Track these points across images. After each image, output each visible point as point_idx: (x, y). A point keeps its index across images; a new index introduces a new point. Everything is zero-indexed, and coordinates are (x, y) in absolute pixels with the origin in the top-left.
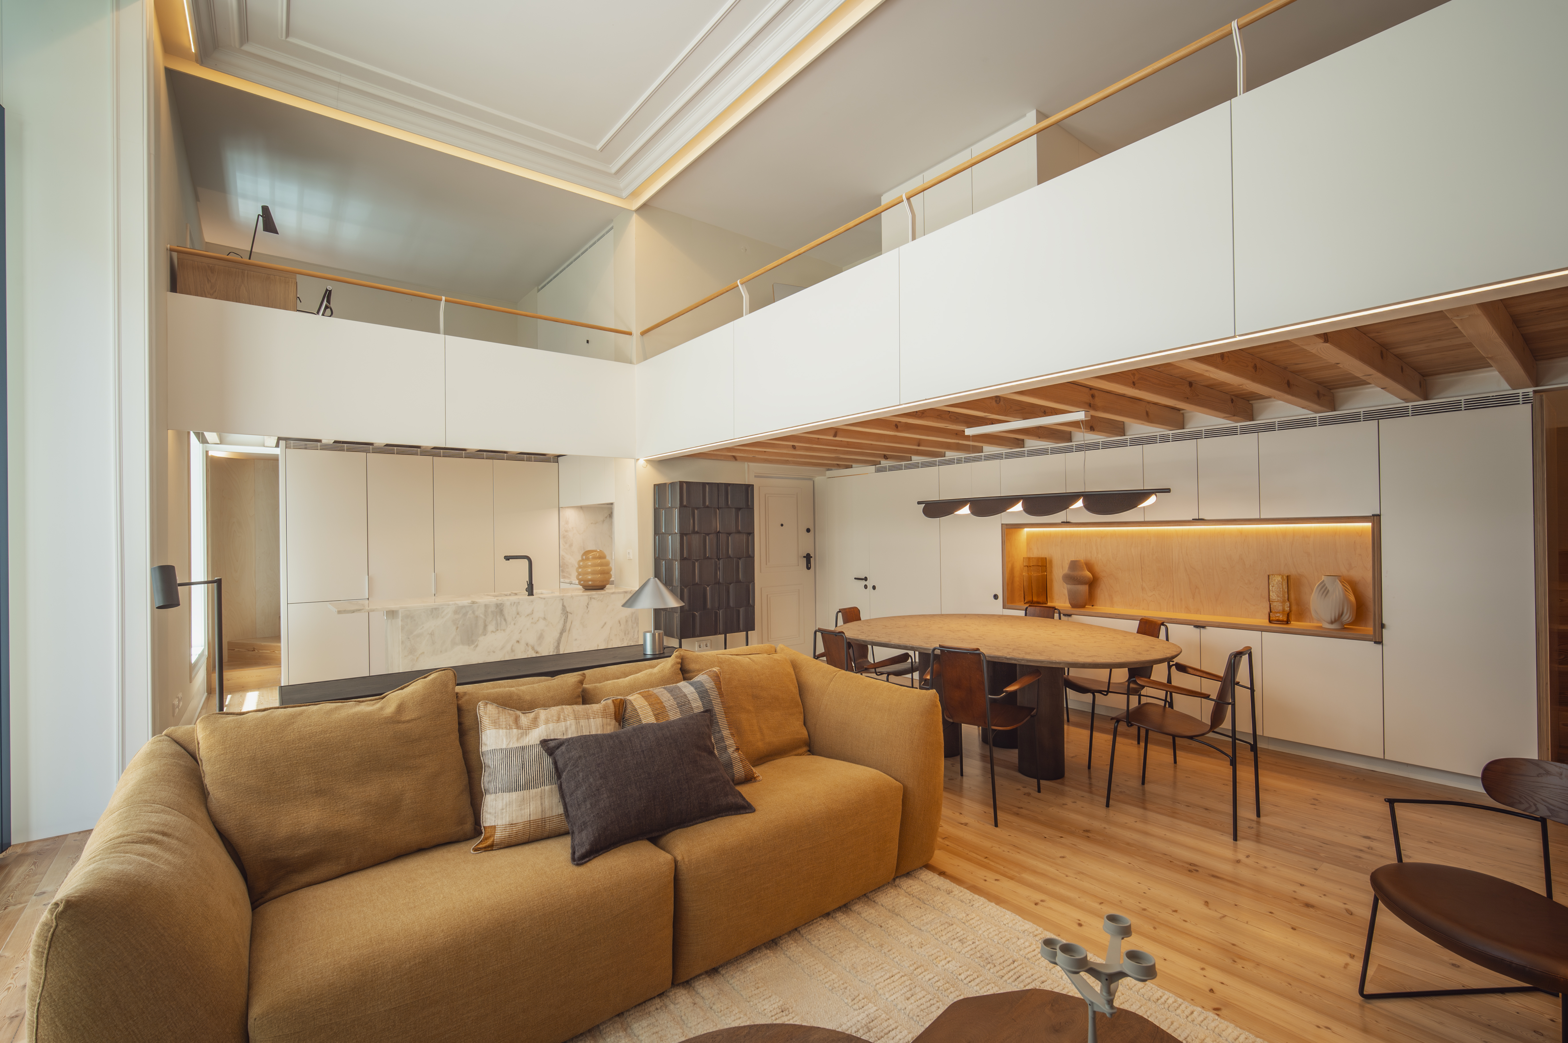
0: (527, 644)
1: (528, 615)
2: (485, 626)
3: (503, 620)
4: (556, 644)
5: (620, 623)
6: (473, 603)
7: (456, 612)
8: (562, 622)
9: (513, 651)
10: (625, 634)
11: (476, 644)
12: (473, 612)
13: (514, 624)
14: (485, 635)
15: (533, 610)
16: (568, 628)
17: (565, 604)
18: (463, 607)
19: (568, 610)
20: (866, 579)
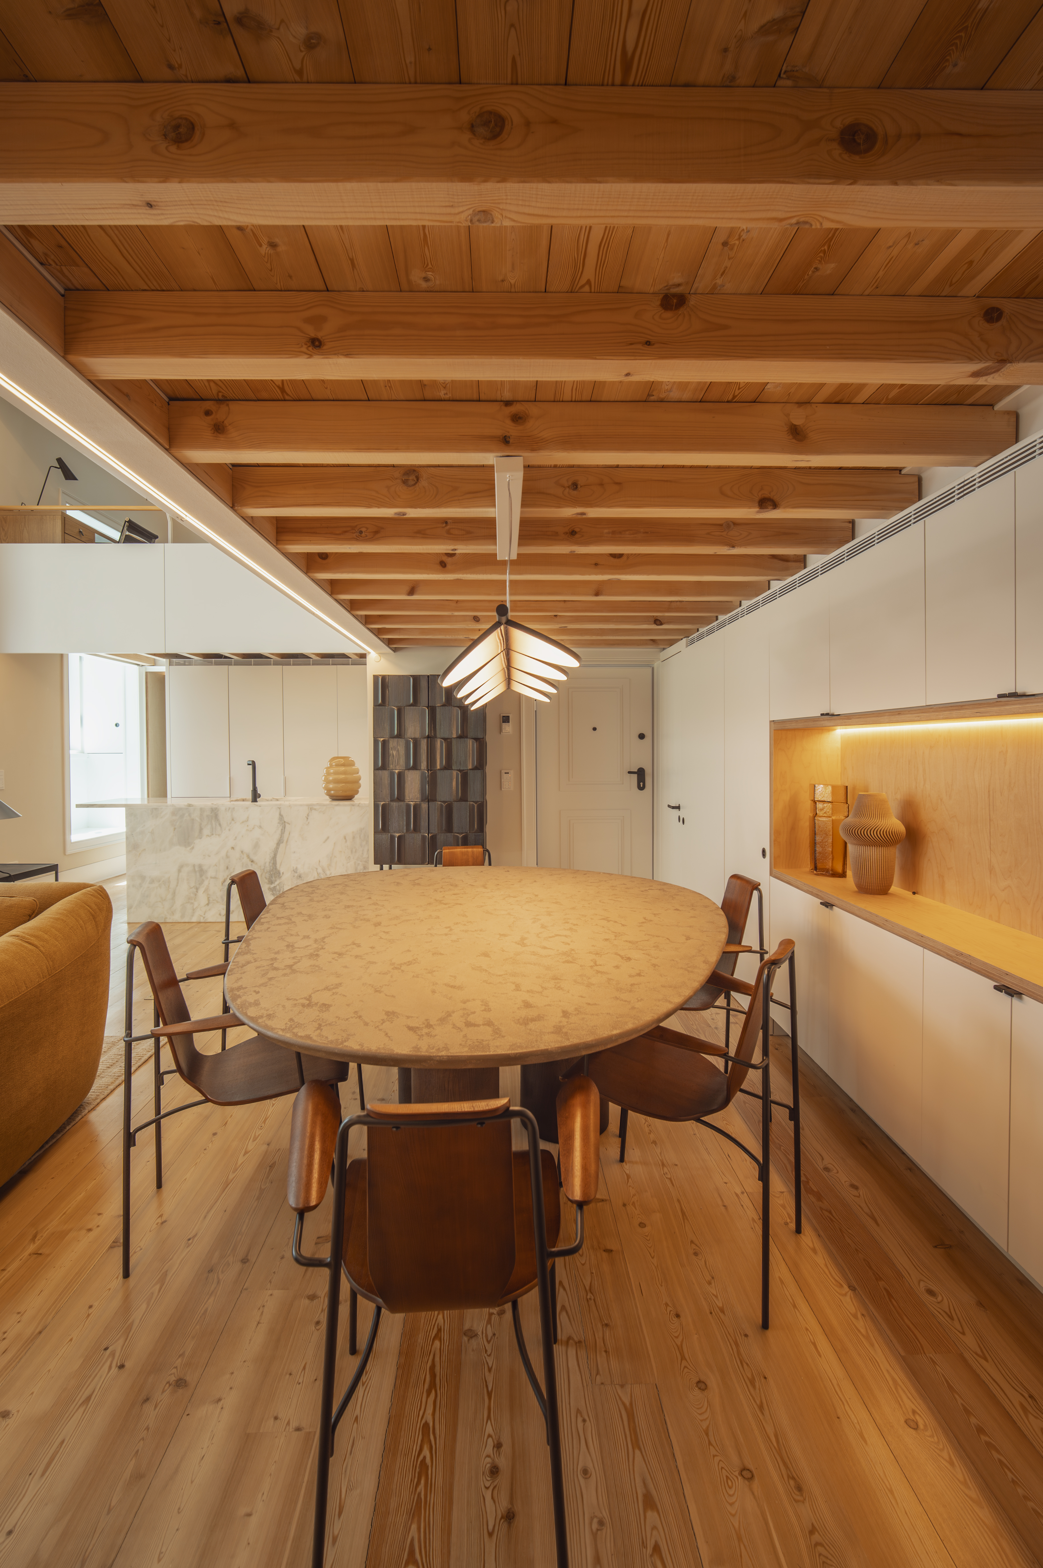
0: (242, 852)
1: (243, 822)
2: (201, 830)
3: (217, 825)
4: (272, 855)
5: (345, 839)
6: (190, 805)
7: (174, 813)
8: (279, 832)
9: (227, 857)
10: (352, 852)
11: (192, 846)
12: (190, 815)
13: (229, 830)
14: (201, 838)
15: (248, 818)
16: (285, 839)
17: (282, 813)
18: (180, 809)
19: (286, 819)
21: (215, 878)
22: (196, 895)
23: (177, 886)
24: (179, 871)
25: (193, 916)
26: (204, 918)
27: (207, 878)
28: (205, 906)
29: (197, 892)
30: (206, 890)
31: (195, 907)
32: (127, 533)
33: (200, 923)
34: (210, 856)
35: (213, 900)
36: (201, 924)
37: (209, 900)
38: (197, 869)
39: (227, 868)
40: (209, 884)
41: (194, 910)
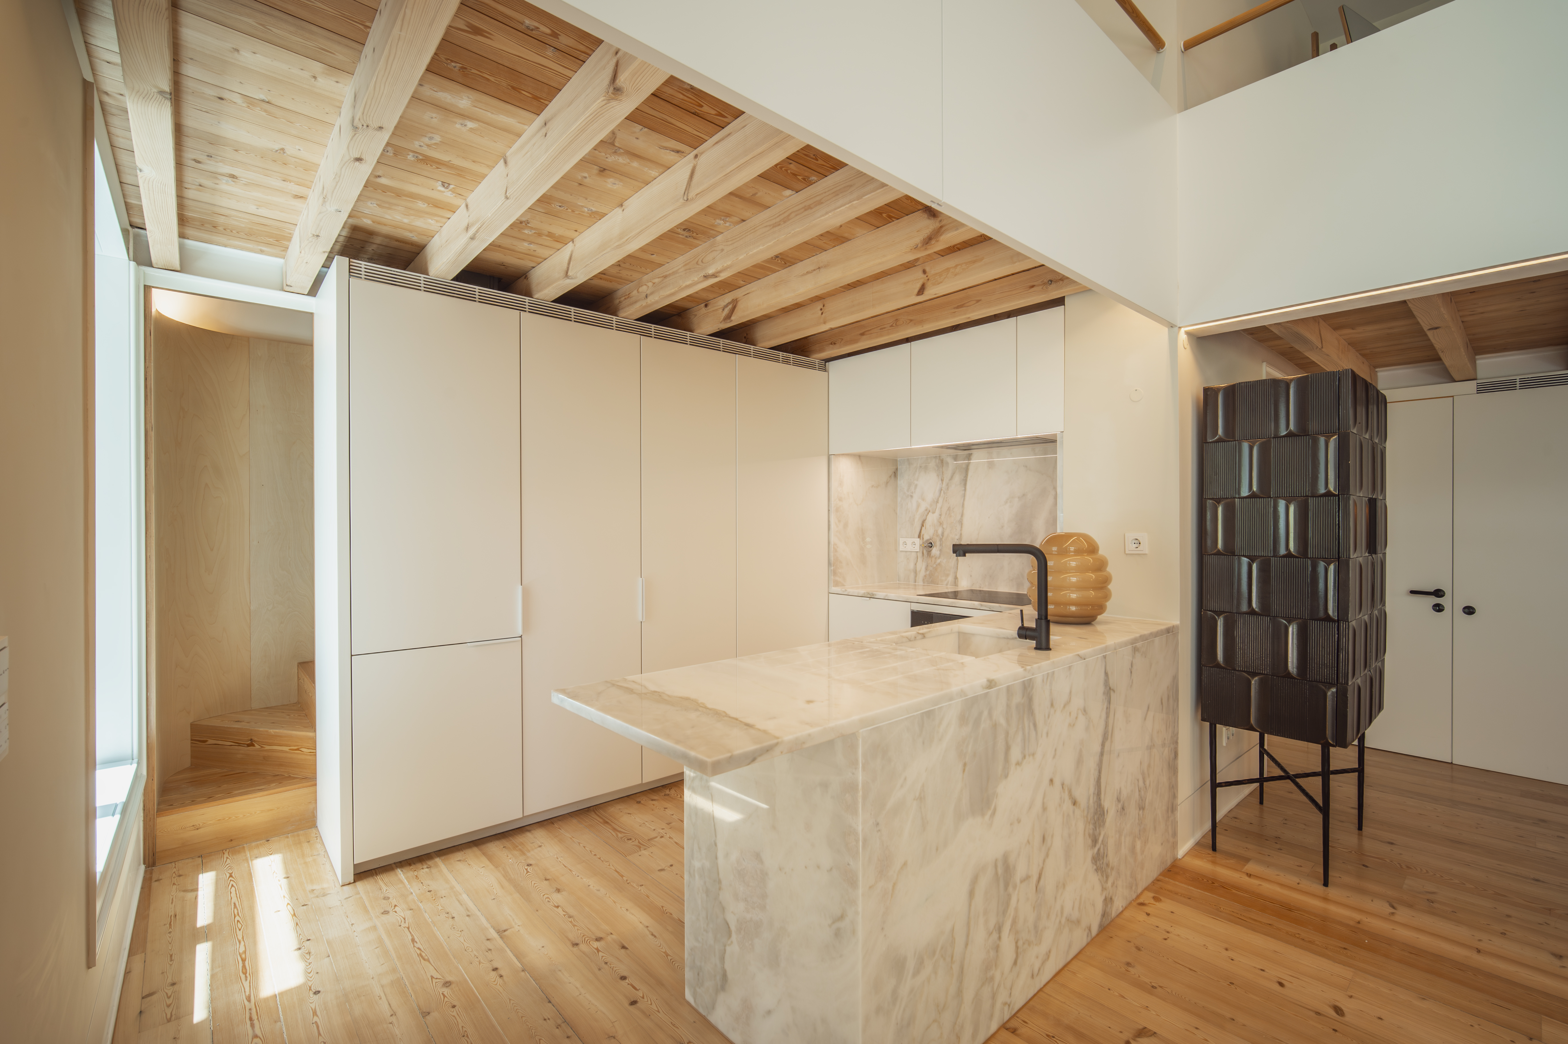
0: (1063, 786)
1: (1064, 707)
2: (1007, 750)
3: (1031, 726)
4: (1099, 774)
5: (1162, 703)
6: (990, 684)
7: (963, 715)
8: (1106, 715)
9: (1044, 806)
11: (993, 807)
12: (990, 713)
13: (1048, 734)
14: (1006, 776)
15: (1071, 692)
16: (1112, 729)
17: (1110, 669)
18: (975, 699)
19: (1111, 682)
20: (1438, 593)
21: (1027, 878)
23: (967, 945)
24: (971, 894)
27: (1015, 887)
28: (1011, 971)
29: (1000, 938)
30: (1014, 922)
37: (1017, 949)
38: (1000, 871)
39: (1044, 839)
40: (1018, 901)
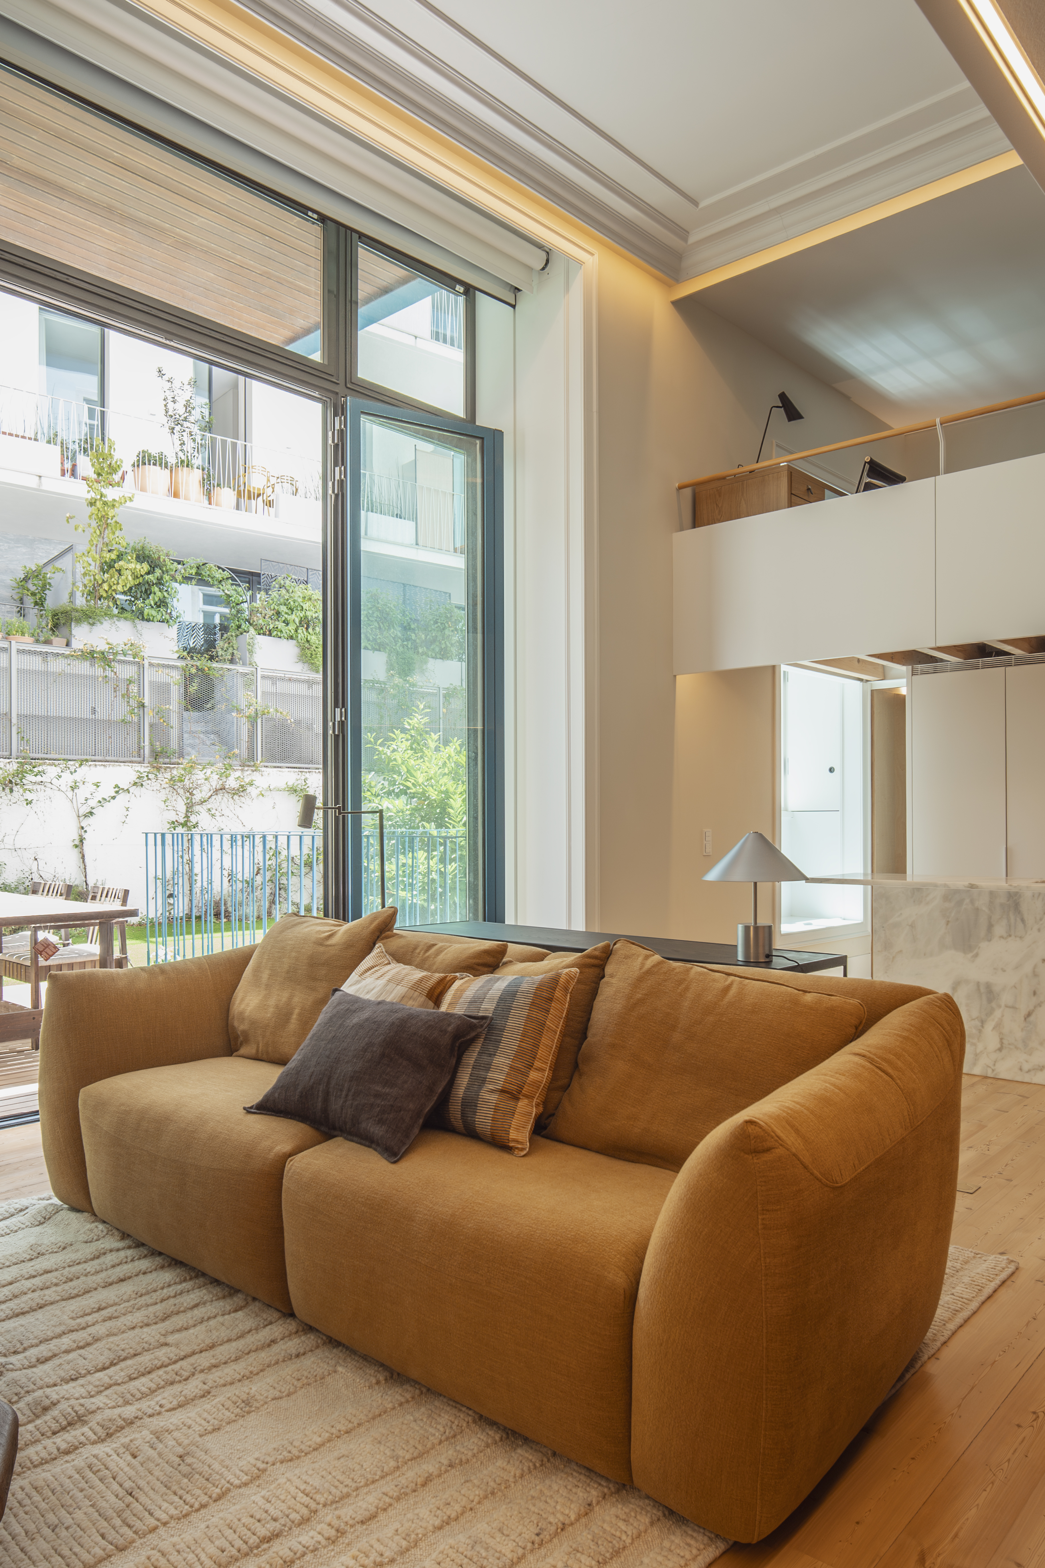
3: (1018, 920)
6: (973, 886)
7: (944, 897)
9: (1035, 974)
11: (975, 952)
12: (972, 902)
14: (990, 940)
18: (955, 890)
21: (1013, 1007)
22: (980, 1031)
25: (974, 1064)
26: (993, 1070)
27: (999, 1006)
28: (995, 1051)
29: (982, 1027)
30: (1000, 1026)
31: (978, 1051)
32: (869, 480)
33: (986, 1077)
34: (1004, 971)
35: (1009, 1044)
36: (989, 1081)
37: (1002, 1043)
38: (982, 989)
39: (1035, 993)
40: (1003, 1016)
41: (976, 1055)
